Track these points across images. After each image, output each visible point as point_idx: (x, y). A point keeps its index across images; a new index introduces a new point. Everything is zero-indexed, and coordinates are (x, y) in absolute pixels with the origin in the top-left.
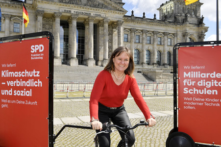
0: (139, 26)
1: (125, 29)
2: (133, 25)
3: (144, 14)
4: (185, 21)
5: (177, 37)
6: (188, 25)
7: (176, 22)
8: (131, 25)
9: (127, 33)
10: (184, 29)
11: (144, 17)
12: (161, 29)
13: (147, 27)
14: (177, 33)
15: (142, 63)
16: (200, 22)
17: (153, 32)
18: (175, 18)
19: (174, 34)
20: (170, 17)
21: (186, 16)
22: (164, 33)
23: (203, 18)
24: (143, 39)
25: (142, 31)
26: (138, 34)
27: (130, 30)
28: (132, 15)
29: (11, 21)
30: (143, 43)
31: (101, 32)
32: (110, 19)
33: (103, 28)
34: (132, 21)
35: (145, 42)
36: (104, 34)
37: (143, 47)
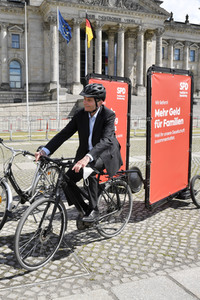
0: (180, 36)
3: (187, 17)
8: (169, 34)
11: (187, 21)
17: (199, 44)
24: (185, 55)
25: (184, 43)
26: (179, 47)
27: (168, 41)
28: (171, 19)
29: (8, 31)
30: (184, 60)
31: (131, 46)
32: (146, 27)
33: (133, 39)
34: (172, 28)
35: (188, 59)
36: (137, 48)
37: (184, 66)
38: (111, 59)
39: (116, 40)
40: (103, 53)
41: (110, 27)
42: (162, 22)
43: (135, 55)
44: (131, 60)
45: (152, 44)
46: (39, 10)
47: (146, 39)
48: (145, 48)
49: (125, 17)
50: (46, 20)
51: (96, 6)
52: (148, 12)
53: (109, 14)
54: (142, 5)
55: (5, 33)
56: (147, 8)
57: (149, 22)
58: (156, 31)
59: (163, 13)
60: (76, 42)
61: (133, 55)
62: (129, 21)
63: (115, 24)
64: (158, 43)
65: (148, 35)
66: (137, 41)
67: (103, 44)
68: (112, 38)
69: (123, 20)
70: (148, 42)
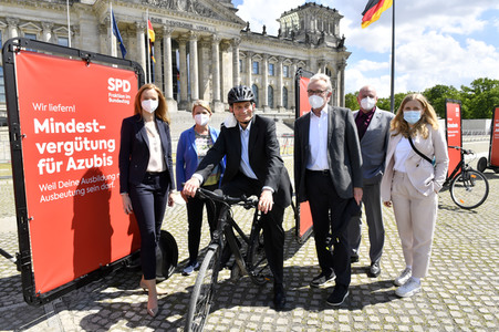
0: (258, 48)
2: (250, 46)
3: (264, 28)
4: (320, 42)
5: (309, 65)
7: (307, 41)
8: (246, 45)
10: (320, 54)
11: (264, 33)
12: (289, 52)
13: (269, 49)
14: (309, 60)
15: (263, 107)
16: (340, 44)
17: (278, 57)
18: (307, 36)
19: (305, 62)
20: (299, 33)
21: (323, 35)
22: (292, 60)
23: (344, 39)
24: (263, 68)
25: (262, 55)
26: (257, 60)
27: (245, 53)
28: (248, 29)
29: (53, 34)
30: (263, 74)
31: (205, 56)
32: (221, 36)
33: (207, 49)
34: (249, 39)
35: (267, 73)
36: (212, 58)
37: (263, 80)
38: (182, 71)
39: (188, 50)
40: (174, 64)
41: (180, 35)
42: (238, 31)
43: (211, 67)
44: (206, 72)
45: (228, 56)
46: (93, 10)
47: (222, 50)
48: (221, 60)
49: (198, 24)
50: (102, 22)
51: (163, 9)
52: (222, 19)
53: (178, 19)
54: (215, 10)
55: (49, 36)
56: (221, 14)
57: (224, 31)
58: (232, 41)
59: (238, 22)
60: (140, 50)
61: (207, 67)
62: (202, 29)
63: (186, 30)
64: (234, 54)
65: (224, 45)
66: (211, 52)
67: (174, 54)
68: (183, 47)
69: (194, 27)
70: (224, 54)
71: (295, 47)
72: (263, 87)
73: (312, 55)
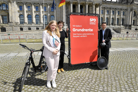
0: (109, 6)
1: (102, 7)
2: (106, 5)
4: (132, 2)
5: (127, 10)
6: (134, 4)
7: (127, 3)
8: (105, 5)
9: (103, 9)
10: (132, 7)
12: (120, 7)
13: (113, 6)
14: (127, 9)
15: (110, 25)
18: (127, 1)
19: (126, 9)
22: (121, 9)
25: (110, 8)
26: (108, 10)
29: (50, 6)
30: (110, 14)
33: (91, 7)
34: (106, 3)
35: (112, 14)
36: (92, 10)
37: (110, 16)
41: (83, 4)
48: (96, 10)
55: (49, 7)
58: (99, 4)
61: (91, 12)
62: (89, 1)
64: (100, 8)
68: (84, 7)
69: (87, 1)
70: (97, 8)
71: (122, 5)
72: (110, 18)
73: (129, 7)
